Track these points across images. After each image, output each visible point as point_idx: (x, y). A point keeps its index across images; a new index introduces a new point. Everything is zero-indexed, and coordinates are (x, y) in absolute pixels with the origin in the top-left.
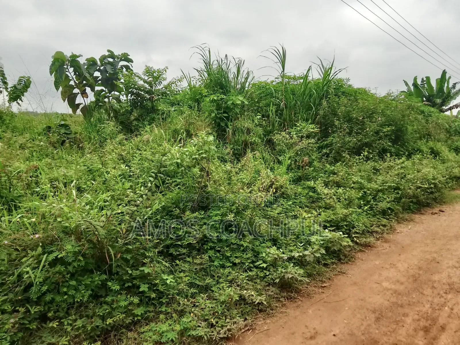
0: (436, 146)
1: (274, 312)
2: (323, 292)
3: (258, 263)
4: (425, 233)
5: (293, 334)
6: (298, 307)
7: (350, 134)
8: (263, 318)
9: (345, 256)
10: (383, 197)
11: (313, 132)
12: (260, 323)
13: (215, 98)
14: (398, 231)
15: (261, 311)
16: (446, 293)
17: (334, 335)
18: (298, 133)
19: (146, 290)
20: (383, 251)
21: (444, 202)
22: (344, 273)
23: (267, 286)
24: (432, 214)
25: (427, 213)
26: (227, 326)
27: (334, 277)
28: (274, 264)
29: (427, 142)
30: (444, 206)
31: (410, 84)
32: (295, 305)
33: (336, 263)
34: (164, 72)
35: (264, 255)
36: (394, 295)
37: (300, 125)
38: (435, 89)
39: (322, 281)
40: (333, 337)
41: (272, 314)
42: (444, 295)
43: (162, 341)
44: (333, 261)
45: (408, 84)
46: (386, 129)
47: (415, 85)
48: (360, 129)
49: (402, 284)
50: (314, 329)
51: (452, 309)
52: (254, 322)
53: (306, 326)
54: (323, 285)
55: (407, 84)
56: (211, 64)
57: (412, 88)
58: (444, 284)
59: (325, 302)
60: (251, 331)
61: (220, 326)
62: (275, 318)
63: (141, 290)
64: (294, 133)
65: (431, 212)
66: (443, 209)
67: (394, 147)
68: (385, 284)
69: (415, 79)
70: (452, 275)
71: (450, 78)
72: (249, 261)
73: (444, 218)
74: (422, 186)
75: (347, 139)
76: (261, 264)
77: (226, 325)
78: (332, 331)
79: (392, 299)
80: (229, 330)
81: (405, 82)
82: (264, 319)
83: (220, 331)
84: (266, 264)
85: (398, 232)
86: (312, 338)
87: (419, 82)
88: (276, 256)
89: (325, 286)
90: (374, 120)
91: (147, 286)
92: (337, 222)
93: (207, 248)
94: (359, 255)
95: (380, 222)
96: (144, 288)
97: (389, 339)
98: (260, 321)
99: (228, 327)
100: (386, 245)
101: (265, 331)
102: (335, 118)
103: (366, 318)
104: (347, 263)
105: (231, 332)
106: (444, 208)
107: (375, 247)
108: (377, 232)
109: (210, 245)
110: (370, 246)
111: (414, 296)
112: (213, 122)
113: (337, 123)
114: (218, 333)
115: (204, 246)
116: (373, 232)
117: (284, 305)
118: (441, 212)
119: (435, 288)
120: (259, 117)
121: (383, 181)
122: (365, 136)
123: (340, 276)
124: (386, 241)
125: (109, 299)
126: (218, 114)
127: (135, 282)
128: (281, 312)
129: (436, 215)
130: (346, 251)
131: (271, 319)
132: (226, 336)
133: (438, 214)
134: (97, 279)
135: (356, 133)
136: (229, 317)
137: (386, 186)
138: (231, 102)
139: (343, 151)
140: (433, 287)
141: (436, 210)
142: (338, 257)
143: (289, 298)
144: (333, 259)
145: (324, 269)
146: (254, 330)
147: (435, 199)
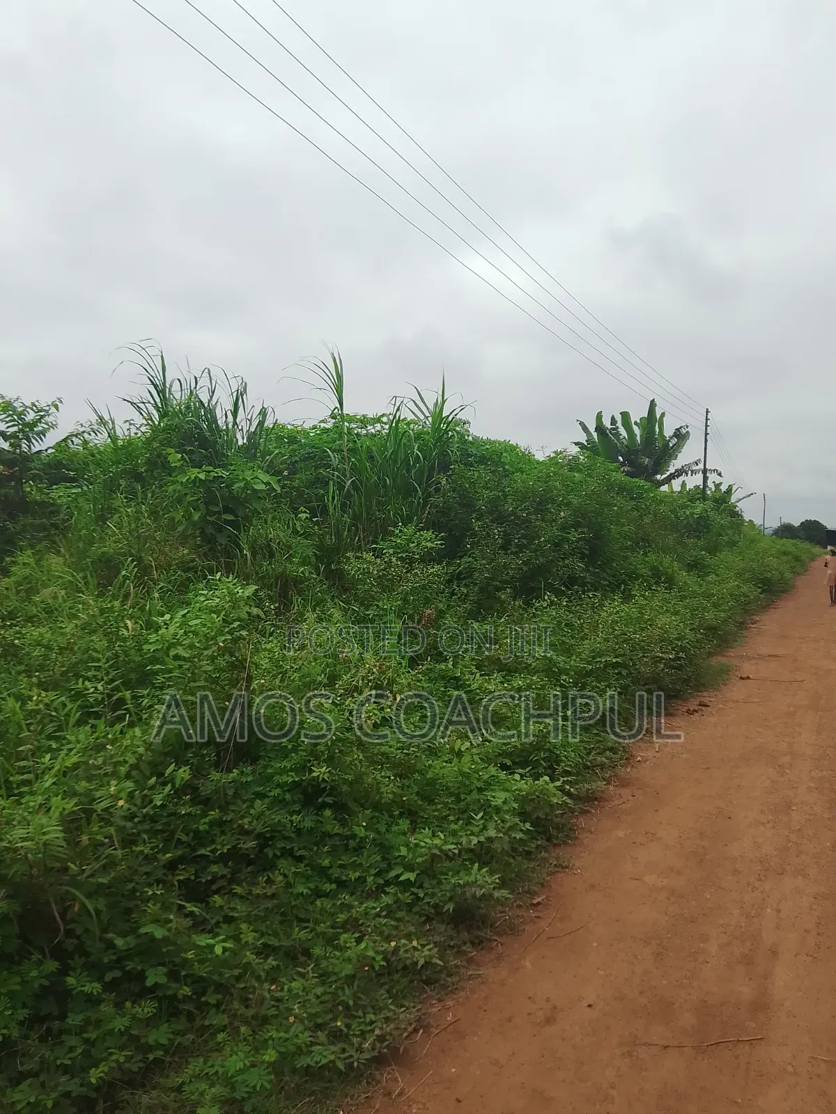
0: (661, 563)
1: (455, 979)
2: (539, 917)
3: (393, 874)
4: (688, 756)
5: (510, 1020)
6: (499, 958)
7: (504, 548)
8: (437, 997)
9: (559, 828)
10: (598, 688)
11: (432, 548)
12: (435, 1010)
13: (202, 476)
14: (639, 758)
15: (428, 982)
16: (760, 880)
17: (590, 1006)
18: (398, 551)
19: (163, 980)
20: (624, 806)
21: (704, 685)
22: (567, 867)
23: (424, 923)
24: (689, 712)
25: (680, 712)
26: (373, 1031)
27: (548, 878)
28: (431, 869)
29: (645, 554)
30: (705, 694)
31: (592, 428)
32: (492, 957)
33: (544, 847)
34: (53, 410)
35: (404, 851)
36: (673, 899)
37: (401, 531)
38: (638, 438)
39: (528, 892)
40: (588, 1010)
41: (453, 984)
42: (757, 884)
43: (238, 1096)
44: (539, 842)
45: (587, 429)
46: (574, 536)
47: (600, 429)
48: (524, 536)
49: (679, 873)
50: (548, 1000)
51: (779, 911)
52: (423, 1011)
53: (530, 998)
54: (535, 902)
55: (585, 429)
56: (168, 386)
57: (595, 435)
58: (752, 861)
59: (549, 938)
60: (421, 1031)
61: (358, 1033)
62: (462, 994)
63: (149, 982)
64: (391, 551)
65: (685, 709)
66: (706, 700)
67: (588, 571)
68: (650, 879)
69: (599, 417)
70: (760, 840)
71: (663, 415)
72: (373, 872)
73: (713, 720)
74: (663, 655)
75: (502, 560)
76: (402, 874)
77: (369, 1028)
78: (584, 998)
79: (671, 909)
80: (381, 1038)
81: (582, 424)
82: (440, 1000)
83: (360, 1044)
84: (413, 871)
85: (639, 761)
86: (549, 1021)
87: (607, 423)
88: (436, 851)
89: (539, 903)
90: (548, 516)
91: (163, 970)
92: (525, 754)
93: (275, 855)
94: (582, 821)
95: (600, 741)
96: (155, 976)
97: (690, 994)
98: (432, 1005)
99: (377, 1032)
100: (626, 792)
101: (451, 1027)
102: (474, 516)
103: (636, 957)
104: (565, 843)
105: (386, 1043)
106: (706, 697)
107: (608, 801)
108: (602, 766)
109: (279, 846)
110: (596, 799)
111: (708, 897)
112: (197, 532)
113: (476, 525)
114: (360, 1050)
115: (265, 850)
116: (594, 766)
117: (470, 961)
118: (703, 708)
119: (739, 872)
120: (303, 516)
121: (593, 651)
122: (535, 551)
123: (559, 875)
124: (624, 784)
125: (74, 1020)
126: (210, 513)
127: (130, 966)
128: (470, 978)
129: (696, 714)
130: (556, 817)
131: (455, 997)
132: (375, 1053)
133: (700, 713)
134: (34, 973)
135: (517, 546)
136: (369, 1009)
137: (601, 662)
138: (242, 484)
139: (498, 589)
140: (736, 872)
141: (693, 705)
142: (544, 833)
143: (477, 941)
144: (537, 840)
145: (526, 865)
146: (427, 1028)
147: (686, 681)
